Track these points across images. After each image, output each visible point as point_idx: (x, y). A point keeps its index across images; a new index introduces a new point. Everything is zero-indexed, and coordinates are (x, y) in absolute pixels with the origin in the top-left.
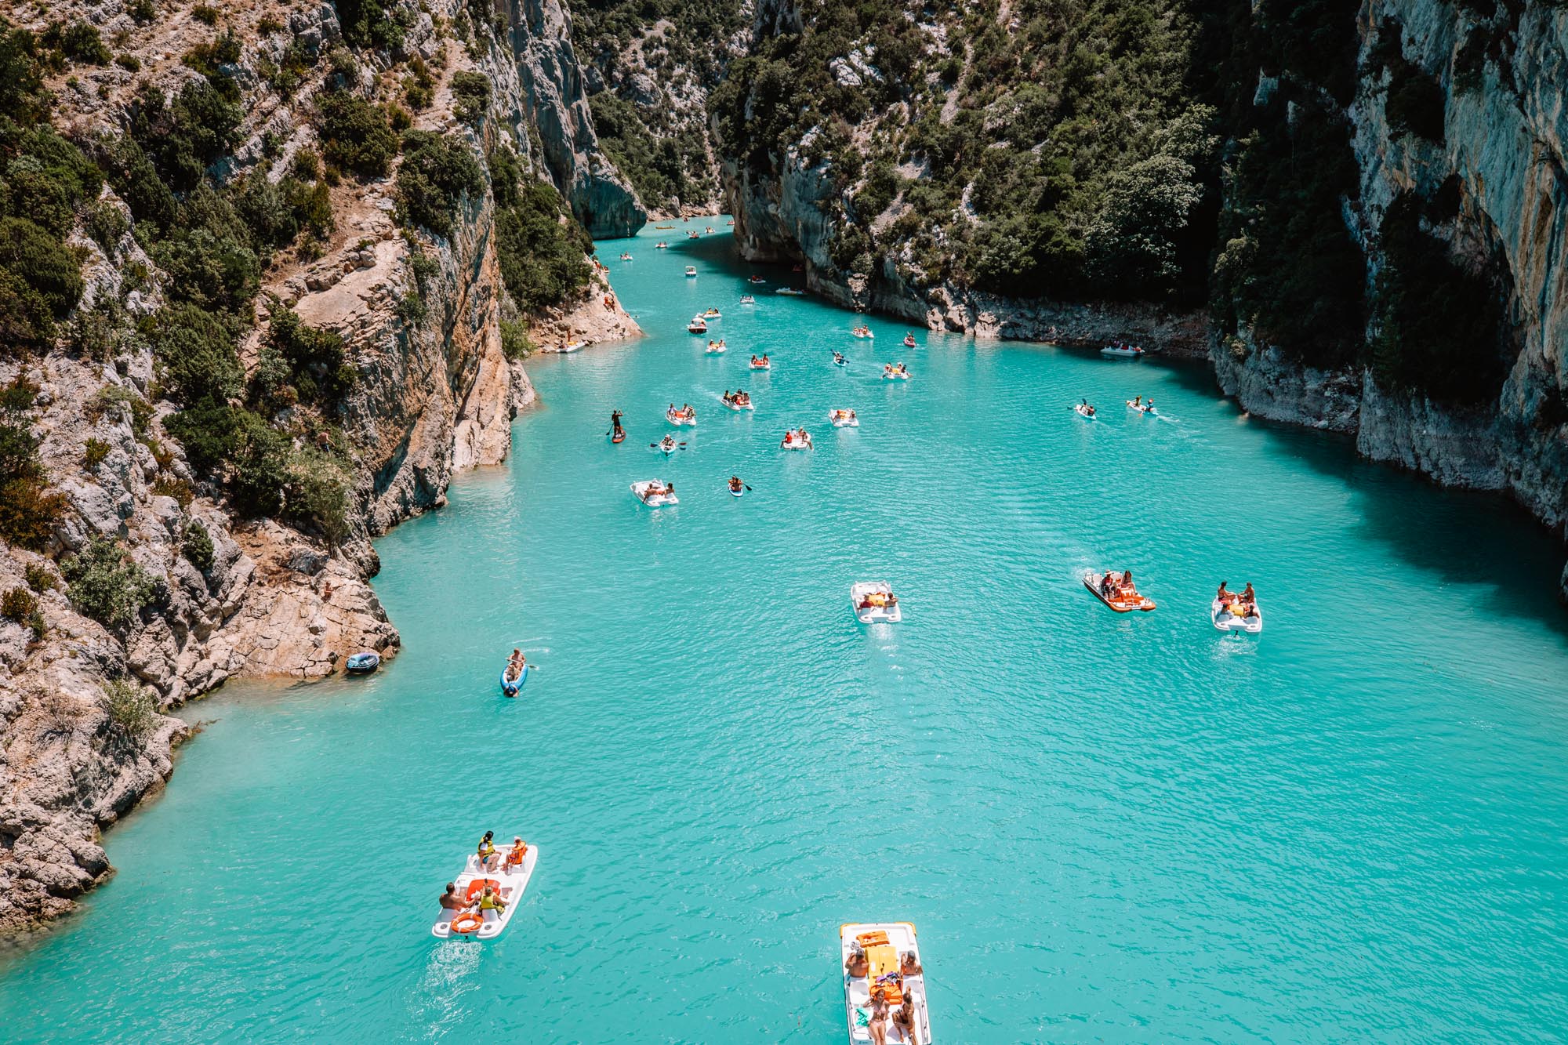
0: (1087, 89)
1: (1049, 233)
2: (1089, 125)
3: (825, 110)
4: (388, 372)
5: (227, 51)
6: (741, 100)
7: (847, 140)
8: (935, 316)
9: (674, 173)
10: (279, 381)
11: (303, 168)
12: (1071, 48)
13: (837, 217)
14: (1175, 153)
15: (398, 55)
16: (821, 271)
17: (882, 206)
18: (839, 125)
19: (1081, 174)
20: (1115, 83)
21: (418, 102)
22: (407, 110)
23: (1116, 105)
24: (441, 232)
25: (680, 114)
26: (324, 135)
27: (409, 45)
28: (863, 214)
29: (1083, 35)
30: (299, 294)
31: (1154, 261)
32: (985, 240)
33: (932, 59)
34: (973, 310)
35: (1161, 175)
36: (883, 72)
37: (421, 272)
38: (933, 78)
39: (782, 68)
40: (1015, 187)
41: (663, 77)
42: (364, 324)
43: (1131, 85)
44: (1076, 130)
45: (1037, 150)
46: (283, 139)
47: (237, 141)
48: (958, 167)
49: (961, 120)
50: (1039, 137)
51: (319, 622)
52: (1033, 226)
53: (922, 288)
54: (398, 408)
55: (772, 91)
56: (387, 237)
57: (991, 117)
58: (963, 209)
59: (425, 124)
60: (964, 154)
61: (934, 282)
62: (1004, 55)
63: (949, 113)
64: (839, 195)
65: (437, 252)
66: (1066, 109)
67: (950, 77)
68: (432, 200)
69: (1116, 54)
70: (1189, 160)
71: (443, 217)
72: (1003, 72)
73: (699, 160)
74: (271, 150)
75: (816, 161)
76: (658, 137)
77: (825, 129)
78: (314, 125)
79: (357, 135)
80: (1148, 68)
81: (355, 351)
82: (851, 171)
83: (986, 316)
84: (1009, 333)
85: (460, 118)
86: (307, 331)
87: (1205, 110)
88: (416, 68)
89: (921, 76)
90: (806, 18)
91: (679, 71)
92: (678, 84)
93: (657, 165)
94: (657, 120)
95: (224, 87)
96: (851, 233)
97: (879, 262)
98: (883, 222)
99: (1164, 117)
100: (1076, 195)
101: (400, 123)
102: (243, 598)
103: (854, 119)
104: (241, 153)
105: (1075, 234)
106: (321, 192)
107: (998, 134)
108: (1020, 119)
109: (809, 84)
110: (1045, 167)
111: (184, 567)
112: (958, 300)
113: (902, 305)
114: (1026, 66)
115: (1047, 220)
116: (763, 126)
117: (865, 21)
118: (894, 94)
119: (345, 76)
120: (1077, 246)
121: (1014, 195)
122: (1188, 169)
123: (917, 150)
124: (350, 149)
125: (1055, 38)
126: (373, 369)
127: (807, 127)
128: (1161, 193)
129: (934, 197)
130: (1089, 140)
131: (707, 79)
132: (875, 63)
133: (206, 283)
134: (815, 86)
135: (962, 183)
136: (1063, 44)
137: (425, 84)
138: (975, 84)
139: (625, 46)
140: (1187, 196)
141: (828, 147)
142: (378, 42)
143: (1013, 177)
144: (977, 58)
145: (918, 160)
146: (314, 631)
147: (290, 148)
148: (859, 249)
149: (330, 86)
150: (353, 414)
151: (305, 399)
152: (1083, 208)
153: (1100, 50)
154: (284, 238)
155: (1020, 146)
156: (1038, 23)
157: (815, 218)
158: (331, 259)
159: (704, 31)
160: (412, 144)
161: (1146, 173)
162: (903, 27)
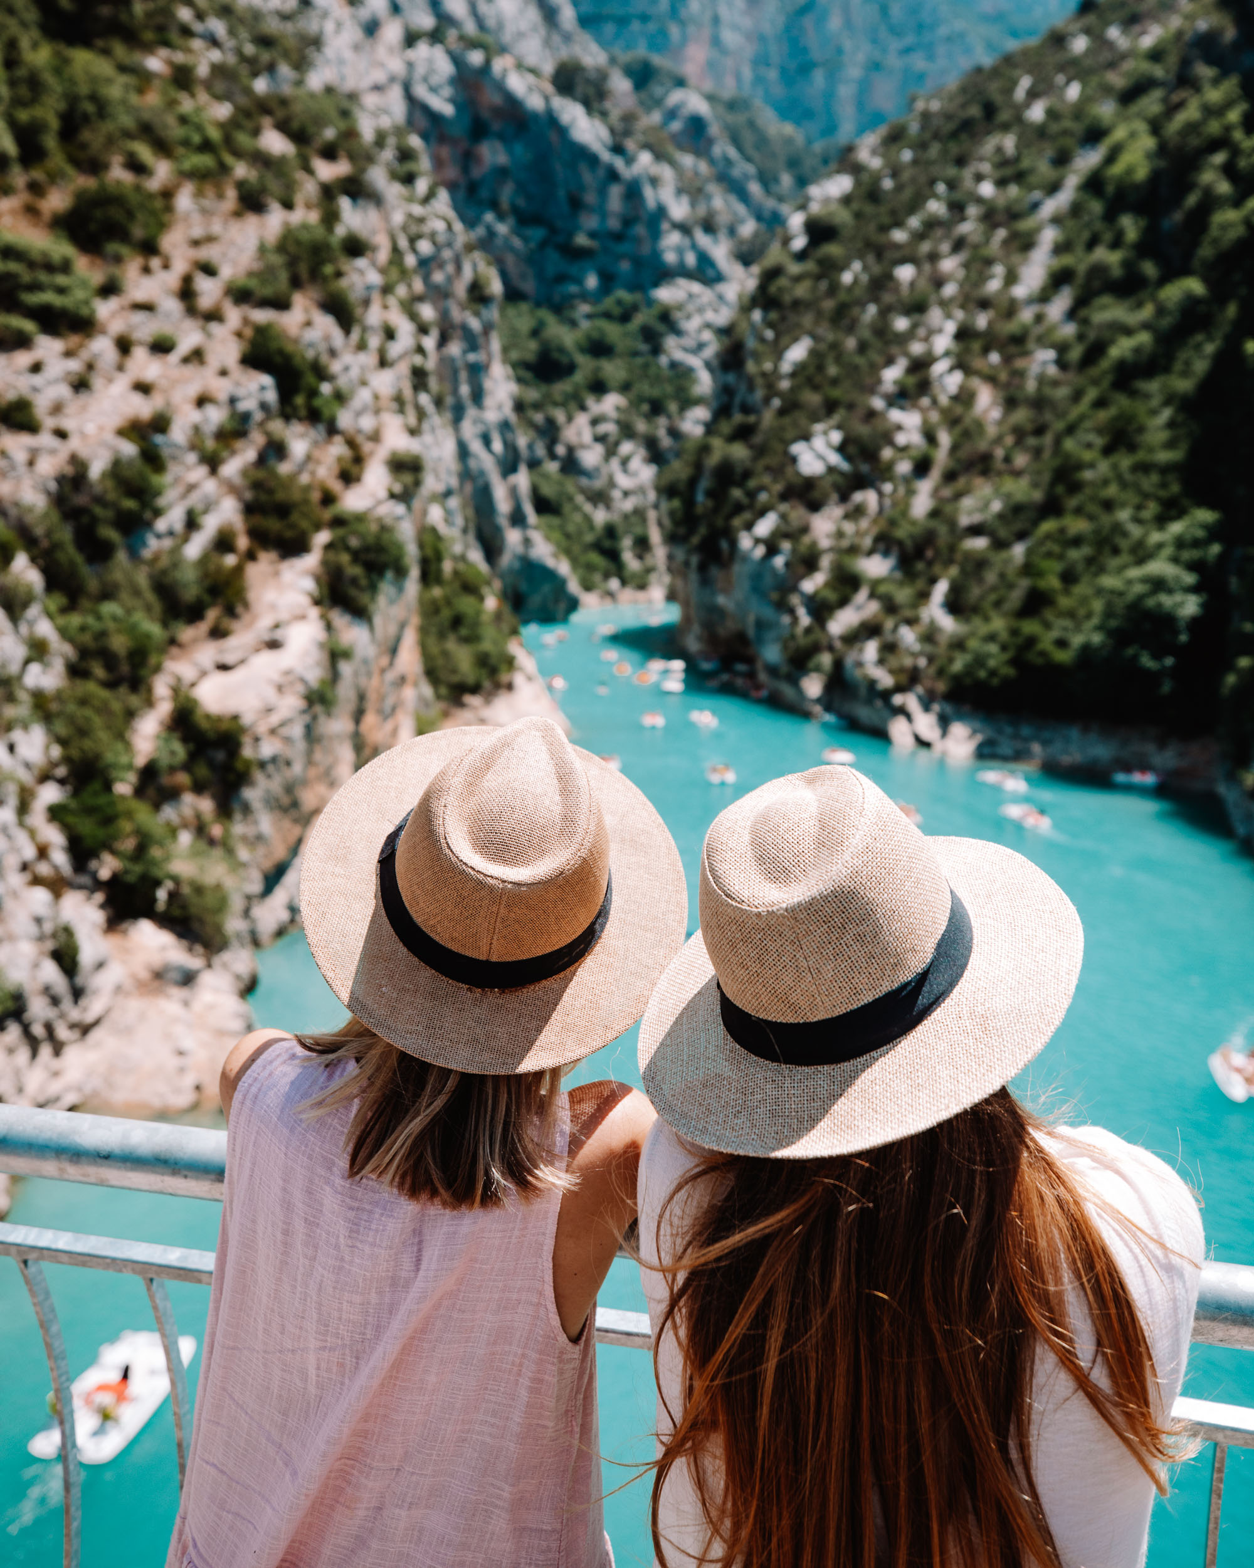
0: (1075, 487)
1: (1031, 641)
2: (1078, 526)
3: (784, 497)
4: (288, 763)
5: (160, 423)
6: (693, 482)
7: (805, 529)
8: (899, 728)
9: (613, 556)
10: (172, 769)
11: (223, 543)
12: (1058, 442)
13: (792, 611)
14: (1175, 560)
15: (332, 430)
16: (773, 671)
17: (844, 602)
18: (797, 513)
19: (1069, 578)
20: (1105, 482)
21: (349, 476)
22: (336, 486)
23: (1108, 505)
24: (360, 613)
25: (626, 494)
26: (249, 509)
27: (345, 419)
28: (821, 610)
29: (1071, 430)
30: (204, 674)
31: (1153, 678)
32: (958, 645)
33: (904, 449)
34: (944, 722)
35: (1158, 585)
36: (848, 458)
37: (335, 655)
38: (904, 467)
39: (739, 452)
40: (994, 589)
41: (611, 452)
42: (269, 710)
43: (1124, 485)
44: (1062, 531)
45: (1018, 551)
46: (206, 511)
47: (158, 513)
48: (930, 564)
49: (935, 514)
50: (1021, 536)
51: (188, 1043)
52: (1014, 632)
53: (886, 695)
54: (295, 804)
55: (727, 474)
56: (303, 617)
57: (968, 511)
58: (935, 611)
59: (354, 501)
60: (937, 551)
61: (900, 689)
62: (982, 446)
63: (921, 504)
64: (795, 588)
65: (354, 634)
66: (1051, 507)
67: (922, 467)
68: (354, 581)
69: (1107, 451)
70: (1192, 567)
71: (364, 598)
72: (982, 465)
73: (642, 545)
74: (192, 523)
75: (772, 549)
76: (600, 516)
77: (784, 517)
78: (240, 498)
79: (283, 510)
80: (1143, 468)
81: (257, 740)
82: (809, 562)
83: (959, 730)
84: (986, 750)
85: (392, 496)
86: (208, 717)
87: (1205, 516)
88: (351, 443)
89: (890, 466)
90: (767, 400)
91: (626, 447)
92: (625, 462)
93: (597, 547)
95: (153, 459)
96: (808, 631)
97: (838, 664)
98: (843, 621)
99: (1161, 521)
100: (1064, 602)
101: (328, 499)
102: (108, 1011)
103: (815, 507)
104: (161, 525)
105: (1062, 643)
106: (239, 570)
107: (976, 530)
108: (1001, 516)
109: (768, 468)
110: (1028, 569)
111: (51, 972)
112: (927, 708)
113: (863, 713)
114: (1007, 459)
115: (1030, 627)
116: (716, 510)
117: (830, 407)
118: (859, 482)
119: (276, 449)
120: (1063, 657)
121: (993, 597)
122: (1190, 579)
123: (884, 543)
124: (273, 525)
125: (1040, 431)
126: (274, 760)
127: (762, 513)
128: (1160, 605)
129: (903, 595)
130: (1077, 542)
131: (657, 457)
132: (841, 449)
133: (110, 660)
134: (777, 472)
135: (933, 581)
136: (1048, 439)
137: (359, 459)
138: (950, 476)
139: (569, 420)
140: (1190, 606)
141: (787, 536)
142: (314, 416)
143: (991, 577)
144: (954, 448)
145: (886, 554)
146: (181, 1053)
147: (211, 525)
148: (815, 649)
149: (262, 460)
150: (247, 809)
151: (198, 788)
152: (1071, 614)
153: (1089, 446)
154: (194, 614)
155: (1000, 544)
156: (1021, 415)
157: (768, 613)
158: (240, 640)
159: (656, 408)
160: (338, 522)
161: (1146, 580)
162: (871, 414)
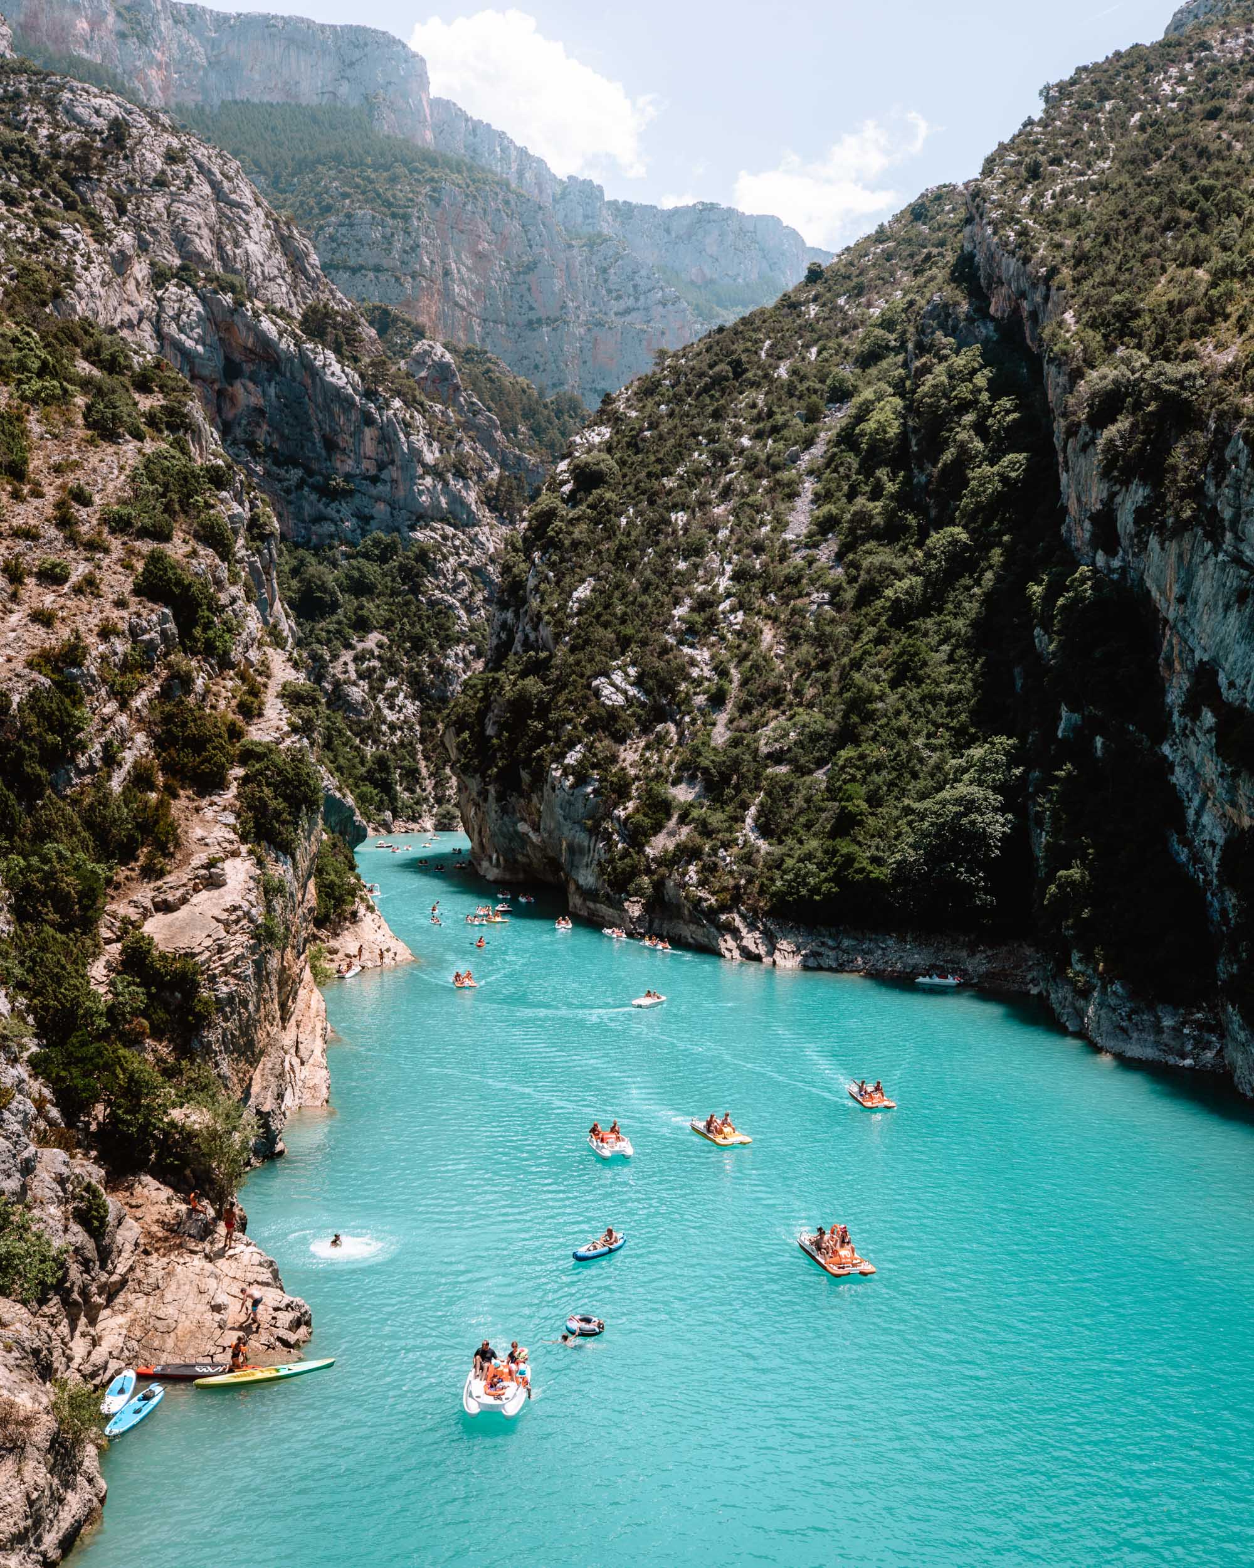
0: (869, 717)
1: (850, 859)
2: (877, 752)
3: (589, 728)
4: (244, 1003)
5: (73, 654)
6: (482, 714)
7: (614, 759)
8: (727, 944)
9: (386, 787)
10: (135, 1013)
11: (140, 779)
12: (844, 675)
13: (608, 837)
14: (980, 783)
15: (225, 663)
16: (589, 894)
17: (657, 828)
18: (604, 745)
19: (874, 800)
20: (898, 713)
21: (250, 711)
22: (239, 719)
23: (903, 733)
24: (286, 849)
25: (393, 727)
26: (160, 743)
27: (236, 655)
28: (637, 836)
29: (856, 664)
30: (146, 915)
31: (969, 890)
32: (777, 864)
33: (698, 682)
34: (770, 940)
35: (970, 805)
36: (648, 692)
37: (270, 890)
38: (700, 700)
39: (532, 684)
40: (801, 812)
41: (376, 689)
42: (221, 949)
43: (915, 715)
44: (862, 757)
45: (820, 775)
46: (122, 746)
47: (82, 747)
48: (738, 789)
49: (735, 743)
50: (820, 763)
51: (221, 1299)
52: (832, 852)
53: (712, 914)
54: (251, 1043)
55: (521, 706)
56: (235, 854)
57: (765, 740)
58: (747, 831)
59: (258, 734)
60: (742, 776)
61: (724, 908)
62: (772, 680)
63: (720, 735)
64: (609, 815)
65: (280, 870)
66: (847, 736)
67: (717, 700)
68: (277, 814)
69: (894, 684)
70: (996, 789)
71: (286, 832)
72: (774, 696)
73: (412, 776)
74: (111, 759)
75: (582, 780)
76: (369, 750)
77: (590, 747)
78: (150, 734)
79: (198, 744)
80: (933, 699)
81: (213, 979)
82: (622, 792)
83: (784, 944)
84: (811, 962)
85: (295, 729)
86: (163, 957)
87: (1004, 741)
88: (243, 677)
89: (688, 698)
90: (557, 637)
91: (391, 684)
92: (391, 697)
93: (369, 778)
94: (368, 732)
95: (68, 689)
96: (625, 854)
97: (659, 885)
98: (660, 844)
99: (958, 749)
100: (871, 821)
101: (235, 733)
102: (132, 1269)
103: (620, 738)
104: (82, 761)
105: (876, 861)
106: (162, 804)
107: (777, 758)
108: (799, 743)
109: (570, 702)
110: (832, 792)
111: (78, 1235)
112: (752, 927)
113: (688, 931)
114: (797, 693)
115: (845, 847)
116: (512, 742)
117: (624, 643)
118: (661, 715)
119: (185, 681)
120: (877, 873)
121: (802, 820)
122: (997, 799)
123: (688, 771)
124: (189, 759)
125: (824, 666)
126: (231, 997)
127: (571, 745)
128: (973, 823)
129: (716, 819)
130: (878, 766)
131: (419, 692)
132: (638, 682)
133: (61, 901)
134: (580, 705)
135: (745, 806)
136: (834, 672)
137: (254, 692)
138: (745, 708)
139: (335, 657)
140: (998, 825)
141: (594, 766)
142: (209, 650)
143: (798, 801)
144: (744, 683)
145: (691, 780)
146: (217, 1308)
147: (129, 757)
148: (634, 872)
149: (165, 694)
150: (208, 1049)
151: (157, 1034)
152: (881, 834)
153: (877, 679)
154: (127, 855)
155: (801, 770)
156: (805, 650)
157: (582, 838)
158: (177, 877)
159: (418, 645)
160: (247, 756)
161: (958, 801)
162: (665, 650)
